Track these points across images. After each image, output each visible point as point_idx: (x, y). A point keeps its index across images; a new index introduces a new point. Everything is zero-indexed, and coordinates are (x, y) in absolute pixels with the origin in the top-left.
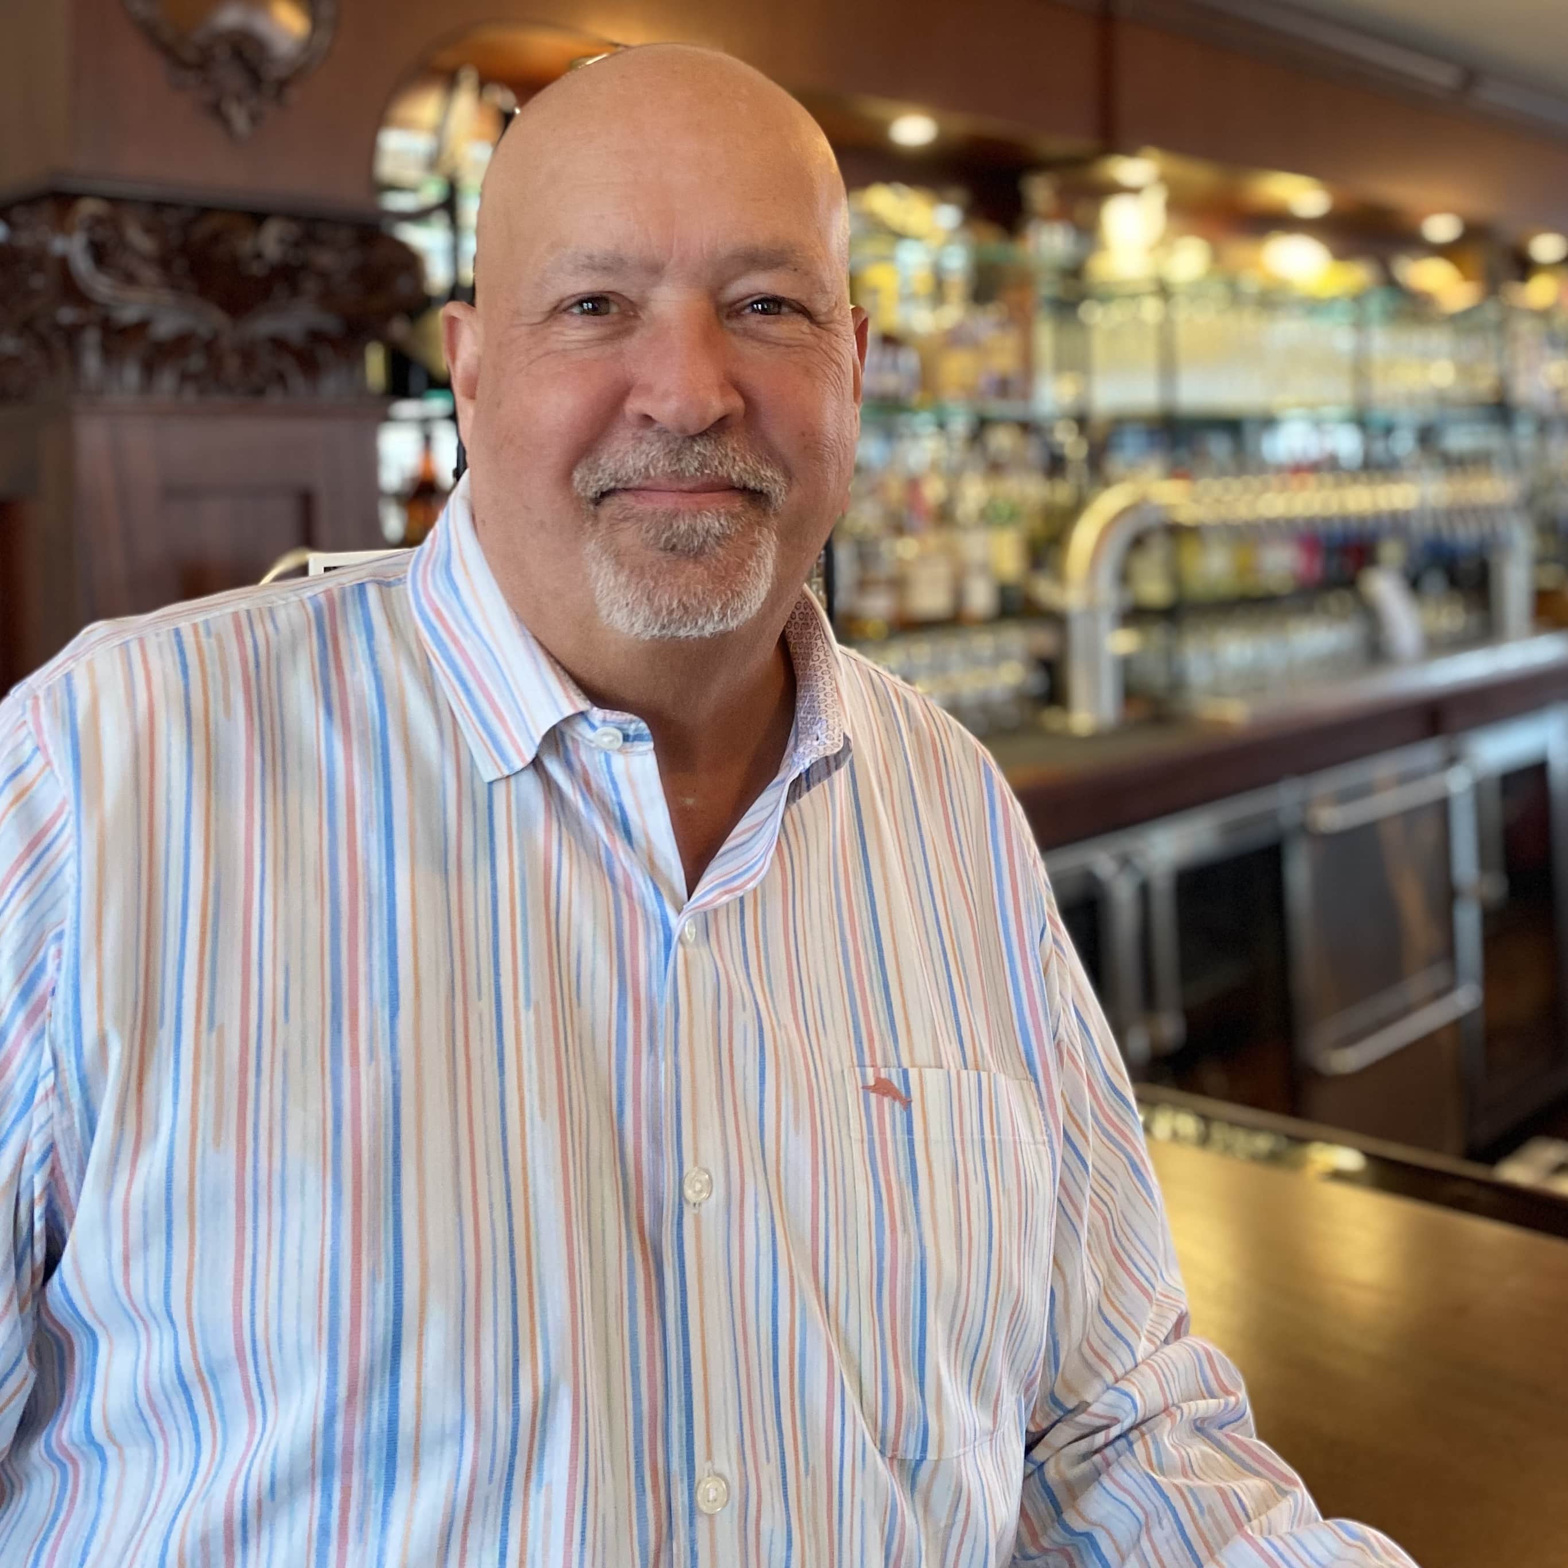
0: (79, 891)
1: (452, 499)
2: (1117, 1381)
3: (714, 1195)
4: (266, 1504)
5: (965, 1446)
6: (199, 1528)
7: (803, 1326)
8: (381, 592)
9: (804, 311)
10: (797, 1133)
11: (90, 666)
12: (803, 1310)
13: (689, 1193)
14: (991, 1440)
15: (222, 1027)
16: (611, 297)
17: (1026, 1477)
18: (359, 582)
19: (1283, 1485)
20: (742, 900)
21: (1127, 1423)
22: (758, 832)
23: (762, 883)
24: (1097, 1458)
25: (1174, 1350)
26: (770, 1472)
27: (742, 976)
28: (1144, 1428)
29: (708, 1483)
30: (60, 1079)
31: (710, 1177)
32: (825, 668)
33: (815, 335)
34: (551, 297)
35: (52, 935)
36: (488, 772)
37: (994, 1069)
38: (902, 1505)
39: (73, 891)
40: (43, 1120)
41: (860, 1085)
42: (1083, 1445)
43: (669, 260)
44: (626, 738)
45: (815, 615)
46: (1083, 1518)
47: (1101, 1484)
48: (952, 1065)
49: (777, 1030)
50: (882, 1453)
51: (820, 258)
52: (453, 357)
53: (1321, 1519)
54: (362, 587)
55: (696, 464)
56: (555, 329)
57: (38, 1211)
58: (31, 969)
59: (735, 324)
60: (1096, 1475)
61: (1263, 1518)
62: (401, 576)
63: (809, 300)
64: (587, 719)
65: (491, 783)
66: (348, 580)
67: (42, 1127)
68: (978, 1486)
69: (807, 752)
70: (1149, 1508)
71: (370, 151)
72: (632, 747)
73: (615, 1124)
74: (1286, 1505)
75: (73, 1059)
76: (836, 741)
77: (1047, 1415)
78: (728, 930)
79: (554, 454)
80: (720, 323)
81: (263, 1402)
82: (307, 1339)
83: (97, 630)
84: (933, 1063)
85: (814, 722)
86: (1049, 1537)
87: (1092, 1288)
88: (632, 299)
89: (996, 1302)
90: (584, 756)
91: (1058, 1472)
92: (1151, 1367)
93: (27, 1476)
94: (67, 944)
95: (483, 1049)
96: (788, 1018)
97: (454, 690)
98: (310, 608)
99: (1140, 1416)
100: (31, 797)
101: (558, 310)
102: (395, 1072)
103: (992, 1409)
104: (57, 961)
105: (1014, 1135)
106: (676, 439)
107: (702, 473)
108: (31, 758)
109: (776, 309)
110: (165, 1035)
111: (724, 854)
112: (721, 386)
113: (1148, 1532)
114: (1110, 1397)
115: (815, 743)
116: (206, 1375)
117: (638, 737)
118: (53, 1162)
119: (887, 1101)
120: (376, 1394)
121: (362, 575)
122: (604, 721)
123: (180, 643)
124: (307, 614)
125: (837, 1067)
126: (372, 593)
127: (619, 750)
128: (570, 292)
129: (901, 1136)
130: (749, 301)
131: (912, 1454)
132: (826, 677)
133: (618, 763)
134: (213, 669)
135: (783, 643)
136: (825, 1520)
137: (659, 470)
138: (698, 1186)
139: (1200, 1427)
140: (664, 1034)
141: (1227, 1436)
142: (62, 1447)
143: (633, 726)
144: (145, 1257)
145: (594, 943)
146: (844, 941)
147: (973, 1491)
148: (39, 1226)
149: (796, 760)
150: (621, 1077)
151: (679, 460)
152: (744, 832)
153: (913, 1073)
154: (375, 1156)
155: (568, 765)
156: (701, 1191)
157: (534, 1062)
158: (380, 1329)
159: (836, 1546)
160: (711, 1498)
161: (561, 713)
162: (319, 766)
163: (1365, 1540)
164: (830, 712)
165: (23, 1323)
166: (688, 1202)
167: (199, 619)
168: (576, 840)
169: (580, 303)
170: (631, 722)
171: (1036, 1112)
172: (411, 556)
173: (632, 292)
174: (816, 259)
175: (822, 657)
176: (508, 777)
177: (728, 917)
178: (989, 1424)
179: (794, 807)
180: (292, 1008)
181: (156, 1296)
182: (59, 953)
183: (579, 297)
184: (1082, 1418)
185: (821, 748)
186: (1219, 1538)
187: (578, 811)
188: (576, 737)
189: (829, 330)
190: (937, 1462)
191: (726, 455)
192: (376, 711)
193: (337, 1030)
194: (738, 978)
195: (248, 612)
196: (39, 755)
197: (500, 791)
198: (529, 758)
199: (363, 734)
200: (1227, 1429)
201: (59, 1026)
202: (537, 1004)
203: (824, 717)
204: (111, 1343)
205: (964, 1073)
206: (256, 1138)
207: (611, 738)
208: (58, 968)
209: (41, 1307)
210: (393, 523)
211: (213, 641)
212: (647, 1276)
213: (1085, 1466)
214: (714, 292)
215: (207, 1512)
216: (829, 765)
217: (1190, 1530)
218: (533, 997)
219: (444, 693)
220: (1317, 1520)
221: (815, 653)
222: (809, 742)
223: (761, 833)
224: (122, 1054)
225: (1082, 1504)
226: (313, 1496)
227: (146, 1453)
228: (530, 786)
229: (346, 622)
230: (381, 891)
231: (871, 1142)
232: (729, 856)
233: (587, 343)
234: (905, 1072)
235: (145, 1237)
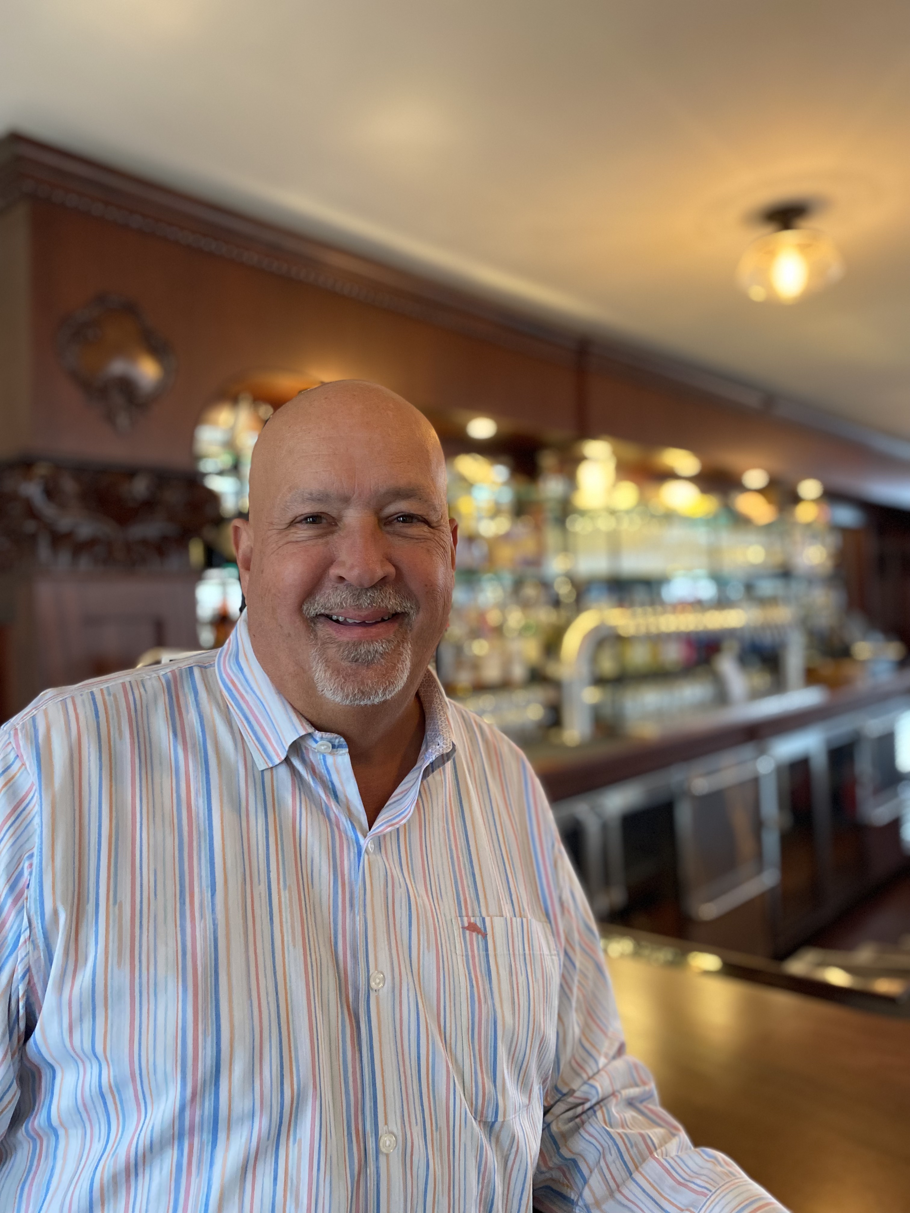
0: (42, 832)
1: (239, 622)
2: (589, 1078)
3: (386, 985)
4: (148, 1154)
5: (515, 1113)
6: (112, 1170)
7: (434, 1053)
8: (201, 671)
9: (426, 522)
10: (429, 952)
11: (46, 712)
12: (433, 1044)
13: (373, 984)
14: (527, 1109)
15: (121, 902)
16: (323, 515)
17: (543, 1130)
18: (190, 666)
19: (674, 1131)
20: (398, 829)
21: (594, 1101)
22: (406, 794)
23: (409, 821)
24: (578, 1120)
25: (619, 1064)
26: (417, 1130)
27: (398, 869)
28: (602, 1104)
29: (386, 1137)
30: (33, 932)
31: (384, 976)
32: (440, 708)
33: (431, 533)
34: (289, 516)
35: (27, 855)
36: (261, 765)
37: (529, 917)
38: (486, 1147)
39: (38, 832)
40: (23, 955)
41: (461, 926)
42: (570, 1114)
43: (353, 495)
44: (334, 747)
45: (434, 681)
46: (571, 1151)
47: (580, 1134)
48: (508, 915)
49: (417, 898)
50: (475, 1119)
51: (433, 493)
52: (237, 548)
53: (692, 1148)
54: (191, 669)
55: (369, 601)
56: (292, 531)
57: (21, 1004)
58: (16, 873)
59: (388, 528)
60: (577, 1129)
61: (663, 1148)
62: (212, 663)
63: (428, 515)
64: (312, 737)
65: (263, 771)
66: (184, 665)
67: (22, 959)
68: (522, 1134)
69: (433, 752)
70: (606, 1145)
71: (190, 439)
72: (337, 751)
73: (333, 948)
74: (675, 1142)
75: (39, 921)
76: (448, 745)
77: (553, 1097)
78: (391, 845)
79: (292, 599)
80: (380, 527)
81: (145, 1103)
82: (169, 1069)
83: (48, 693)
84: (498, 914)
85: (436, 736)
86: (553, 1162)
87: (577, 1030)
88: (333, 516)
89: (532, 1039)
90: (311, 756)
91: (558, 1128)
92: (606, 1072)
93: (15, 1146)
94: (35, 860)
95: (262, 911)
96: (422, 892)
97: (242, 722)
98: (164, 681)
99: (601, 1096)
100: (14, 783)
101: (293, 523)
102: (215, 925)
103: (528, 1094)
104: (29, 870)
105: (540, 951)
106: (357, 589)
107: (372, 606)
108: (14, 762)
109: (410, 521)
110: (90, 908)
111: (390, 805)
112: (382, 561)
113: (604, 1158)
114: (585, 1088)
115: (438, 747)
116: (114, 1089)
117: (340, 746)
118: (29, 976)
119: (474, 934)
120: (207, 1095)
121: (191, 662)
122: (322, 738)
123: (94, 699)
124: (162, 685)
125: (448, 918)
126: (197, 672)
127: (330, 753)
128: (300, 513)
129: (482, 953)
130: (396, 516)
131: (490, 1119)
132: (441, 713)
133: (330, 760)
134: (112, 712)
135: (417, 695)
136: (446, 1156)
137: (348, 604)
138: (378, 981)
139: (631, 1103)
140: (358, 903)
141: (646, 1107)
142: (34, 1130)
143: (337, 741)
144: (81, 1027)
145: (320, 855)
146: (451, 850)
147: (520, 1136)
148: (22, 1012)
149: (427, 756)
150: (336, 924)
151: (358, 599)
152: (398, 794)
153: (487, 920)
154: (205, 968)
155: (304, 761)
156: (379, 983)
157: (289, 918)
158: (209, 1062)
159: (452, 1168)
160: (387, 1145)
161: (299, 734)
162: (171, 763)
163: (716, 1158)
164: (444, 730)
165: (13, 1064)
166: (372, 989)
167: (104, 686)
168: (310, 801)
169: (306, 519)
170: (336, 738)
171: (551, 938)
172: (217, 652)
173: (334, 513)
174: (431, 493)
175: (439, 702)
176: (272, 768)
177: (391, 838)
178: (526, 1101)
179: (425, 782)
180: (158, 892)
181: (87, 1046)
182: (31, 865)
183: (305, 516)
184: (571, 1100)
185: (441, 749)
186: (641, 1160)
187: (309, 784)
188: (307, 746)
189: (440, 530)
190: (503, 1122)
191: (386, 596)
192: (200, 734)
193: (183, 904)
194: (396, 872)
195: (130, 682)
196: (18, 760)
197: (267, 775)
198: (283, 758)
199: (194, 746)
200: (645, 1103)
201: (32, 905)
202: (290, 887)
203: (441, 733)
204: (63, 1072)
205: (514, 919)
206: (140, 962)
207: (325, 747)
208: (31, 874)
209: (23, 1056)
210: (207, 636)
211: (112, 698)
212: (352, 1028)
213: (571, 1124)
214: (378, 511)
215: (115, 1162)
216: (444, 759)
217: (626, 1157)
218: (288, 884)
219: (236, 723)
220: (690, 1149)
221: (435, 700)
222: (434, 746)
223: (408, 794)
224: (66, 919)
225: (570, 1144)
226: (173, 1150)
227: (80, 1132)
228: (283, 773)
229: (183, 687)
230: (205, 829)
231: (467, 956)
232: (391, 807)
233: (310, 538)
234: (484, 919)
235: (81, 1015)
